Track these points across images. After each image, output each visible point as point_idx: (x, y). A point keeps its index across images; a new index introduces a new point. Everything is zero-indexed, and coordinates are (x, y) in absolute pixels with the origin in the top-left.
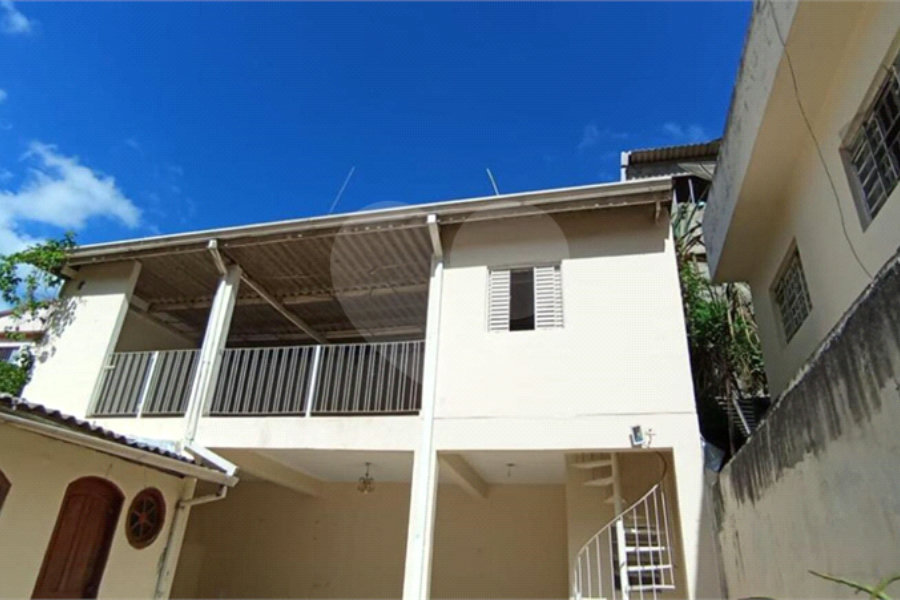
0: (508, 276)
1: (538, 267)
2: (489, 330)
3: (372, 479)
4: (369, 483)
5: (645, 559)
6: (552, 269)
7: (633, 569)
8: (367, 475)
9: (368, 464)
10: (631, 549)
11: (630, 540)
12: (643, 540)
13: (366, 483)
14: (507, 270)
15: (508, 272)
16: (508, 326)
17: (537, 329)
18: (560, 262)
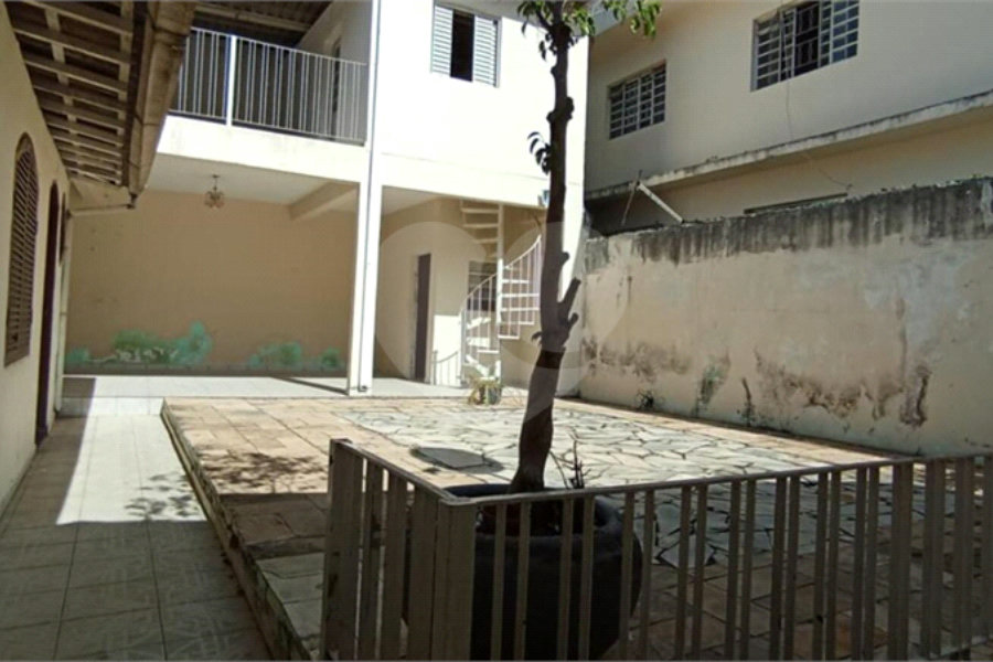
0: (451, 17)
1: (479, 17)
2: (432, 70)
3: (221, 193)
4: (218, 198)
5: (516, 288)
6: (491, 22)
7: (507, 296)
8: (215, 188)
9: (215, 177)
10: (506, 281)
11: (506, 274)
12: (516, 276)
13: (215, 198)
14: (450, 9)
15: (451, 12)
16: (448, 71)
17: (474, 82)
18: (500, 18)
